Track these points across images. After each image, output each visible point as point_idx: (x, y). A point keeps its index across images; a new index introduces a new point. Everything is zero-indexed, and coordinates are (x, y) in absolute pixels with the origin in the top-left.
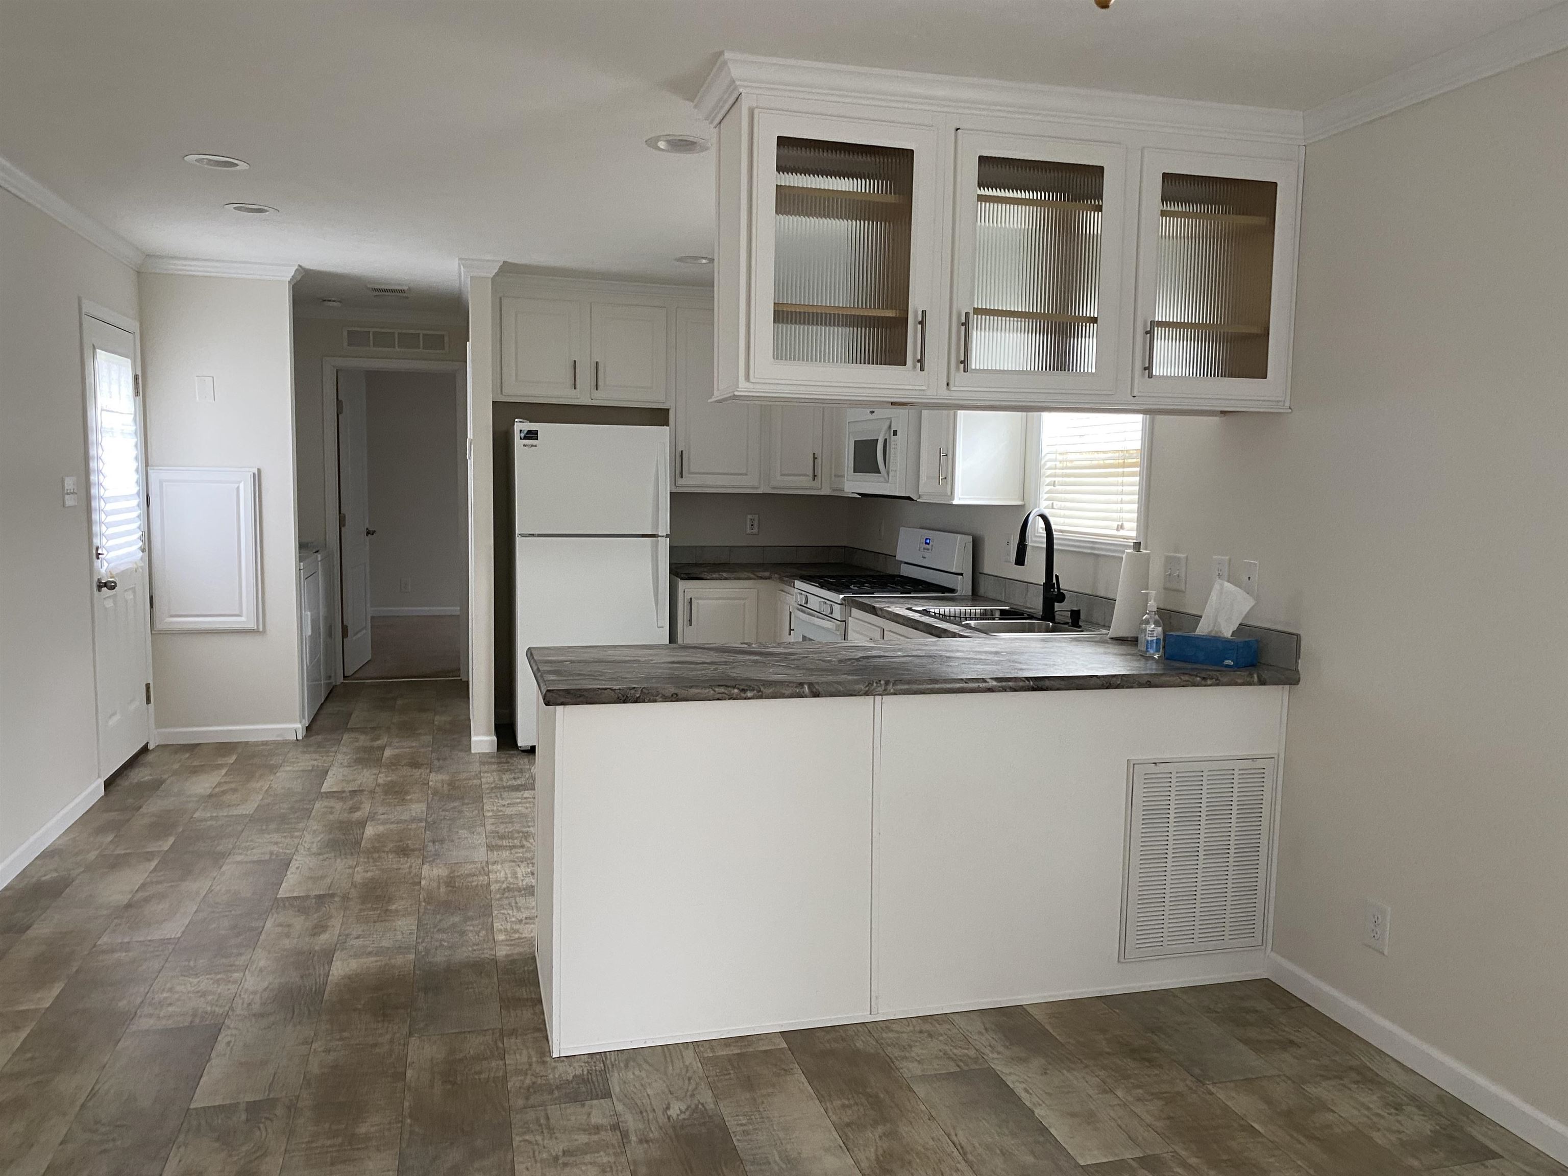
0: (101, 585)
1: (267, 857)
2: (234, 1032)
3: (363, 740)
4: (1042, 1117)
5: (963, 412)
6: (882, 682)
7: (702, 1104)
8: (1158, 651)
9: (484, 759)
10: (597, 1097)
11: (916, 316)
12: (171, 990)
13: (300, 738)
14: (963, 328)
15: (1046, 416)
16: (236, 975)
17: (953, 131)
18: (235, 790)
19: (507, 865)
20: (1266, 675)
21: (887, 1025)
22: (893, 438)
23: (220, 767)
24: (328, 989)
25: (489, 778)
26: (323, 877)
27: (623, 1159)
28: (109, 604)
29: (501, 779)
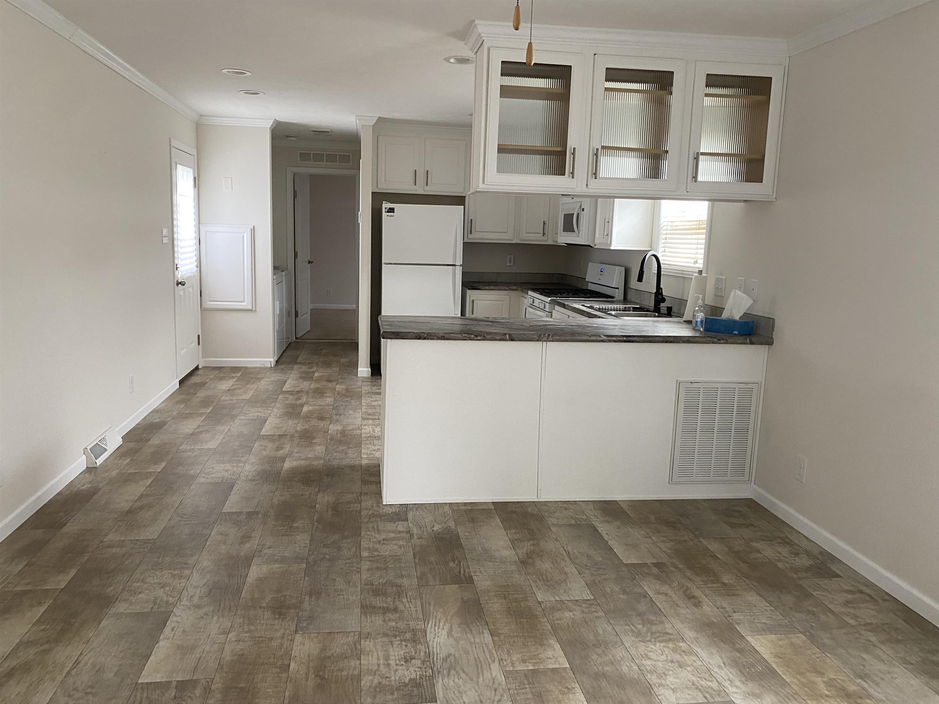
0: (178, 283)
1: (256, 418)
2: (240, 485)
3: (304, 368)
5: (618, 199)
6: (546, 335)
7: (449, 527)
8: (702, 327)
9: (364, 379)
10: (402, 521)
11: (571, 150)
12: (212, 468)
13: (272, 366)
14: (595, 156)
15: (663, 202)
16: (241, 464)
17: (593, 55)
18: (240, 388)
19: (370, 427)
20: (754, 339)
21: (546, 503)
22: (582, 212)
23: (233, 377)
24: (283, 472)
25: (366, 388)
26: (282, 427)
27: (410, 544)
28: (182, 293)
29: (372, 389)
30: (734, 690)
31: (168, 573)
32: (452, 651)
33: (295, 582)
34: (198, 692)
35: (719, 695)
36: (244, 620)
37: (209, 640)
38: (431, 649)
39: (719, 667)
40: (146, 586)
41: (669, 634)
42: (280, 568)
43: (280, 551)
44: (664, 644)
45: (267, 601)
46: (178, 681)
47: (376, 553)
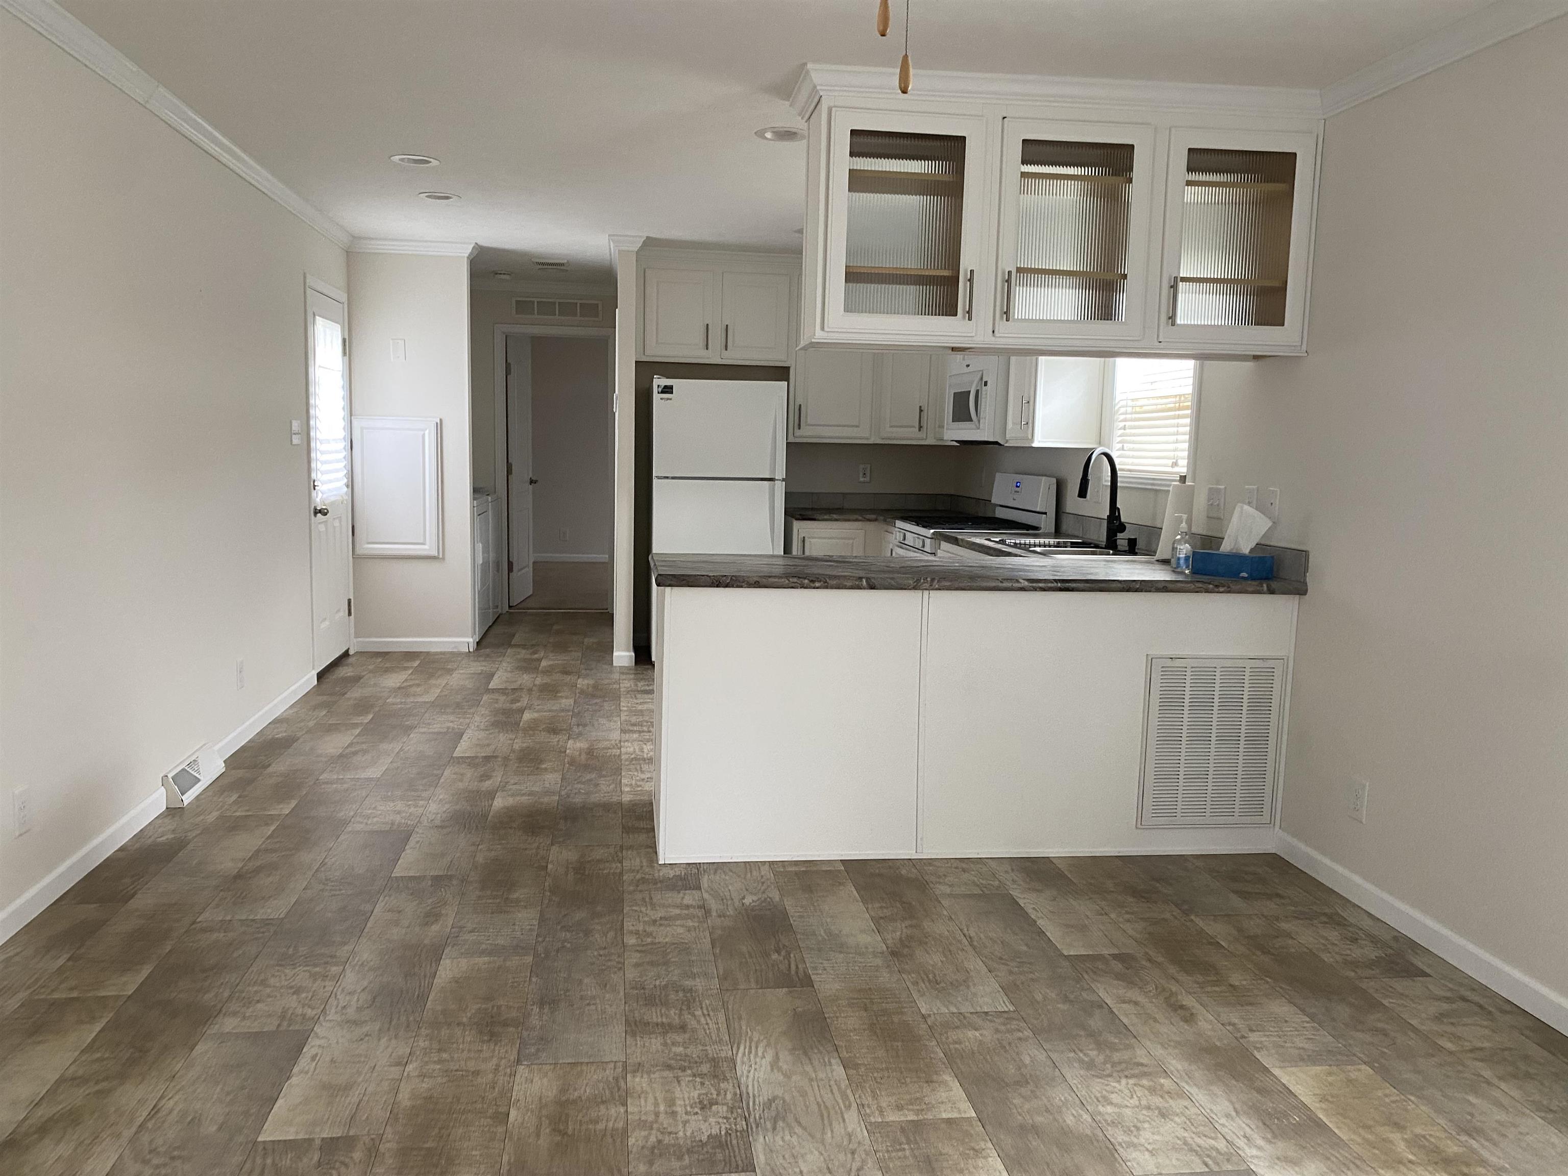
0: (317, 512)
1: (445, 730)
2: (422, 835)
3: (523, 653)
4: (1043, 926)
5: (1044, 357)
6: (929, 579)
7: (770, 898)
8: (1187, 567)
9: (623, 670)
10: (690, 888)
11: (966, 274)
12: (375, 808)
13: (471, 650)
14: (1006, 284)
15: (1120, 361)
16: (421, 803)
17: (1001, 118)
18: (418, 685)
19: (636, 743)
20: (1274, 585)
21: (930, 861)
22: (984, 388)
23: (406, 669)
24: (491, 814)
25: (627, 684)
26: (488, 745)
27: (705, 925)
28: (322, 528)
29: (636, 685)
30: (1254, 1152)
31: (304, 971)
32: (779, 1092)
33: (516, 984)
34: (357, 1155)
35: (1228, 1160)
36: (431, 1044)
37: (375, 1074)
38: (743, 1088)
39: (1228, 1116)
40: (268, 990)
41: (1142, 1065)
42: (489, 963)
43: (489, 936)
44: (1131, 1081)
45: (469, 1015)
46: (323, 1139)
47: (649, 940)
